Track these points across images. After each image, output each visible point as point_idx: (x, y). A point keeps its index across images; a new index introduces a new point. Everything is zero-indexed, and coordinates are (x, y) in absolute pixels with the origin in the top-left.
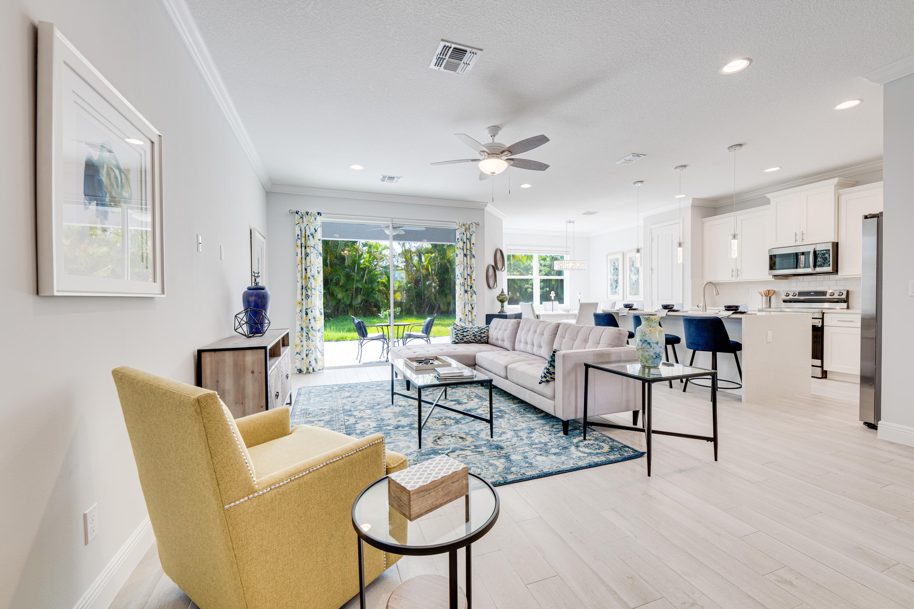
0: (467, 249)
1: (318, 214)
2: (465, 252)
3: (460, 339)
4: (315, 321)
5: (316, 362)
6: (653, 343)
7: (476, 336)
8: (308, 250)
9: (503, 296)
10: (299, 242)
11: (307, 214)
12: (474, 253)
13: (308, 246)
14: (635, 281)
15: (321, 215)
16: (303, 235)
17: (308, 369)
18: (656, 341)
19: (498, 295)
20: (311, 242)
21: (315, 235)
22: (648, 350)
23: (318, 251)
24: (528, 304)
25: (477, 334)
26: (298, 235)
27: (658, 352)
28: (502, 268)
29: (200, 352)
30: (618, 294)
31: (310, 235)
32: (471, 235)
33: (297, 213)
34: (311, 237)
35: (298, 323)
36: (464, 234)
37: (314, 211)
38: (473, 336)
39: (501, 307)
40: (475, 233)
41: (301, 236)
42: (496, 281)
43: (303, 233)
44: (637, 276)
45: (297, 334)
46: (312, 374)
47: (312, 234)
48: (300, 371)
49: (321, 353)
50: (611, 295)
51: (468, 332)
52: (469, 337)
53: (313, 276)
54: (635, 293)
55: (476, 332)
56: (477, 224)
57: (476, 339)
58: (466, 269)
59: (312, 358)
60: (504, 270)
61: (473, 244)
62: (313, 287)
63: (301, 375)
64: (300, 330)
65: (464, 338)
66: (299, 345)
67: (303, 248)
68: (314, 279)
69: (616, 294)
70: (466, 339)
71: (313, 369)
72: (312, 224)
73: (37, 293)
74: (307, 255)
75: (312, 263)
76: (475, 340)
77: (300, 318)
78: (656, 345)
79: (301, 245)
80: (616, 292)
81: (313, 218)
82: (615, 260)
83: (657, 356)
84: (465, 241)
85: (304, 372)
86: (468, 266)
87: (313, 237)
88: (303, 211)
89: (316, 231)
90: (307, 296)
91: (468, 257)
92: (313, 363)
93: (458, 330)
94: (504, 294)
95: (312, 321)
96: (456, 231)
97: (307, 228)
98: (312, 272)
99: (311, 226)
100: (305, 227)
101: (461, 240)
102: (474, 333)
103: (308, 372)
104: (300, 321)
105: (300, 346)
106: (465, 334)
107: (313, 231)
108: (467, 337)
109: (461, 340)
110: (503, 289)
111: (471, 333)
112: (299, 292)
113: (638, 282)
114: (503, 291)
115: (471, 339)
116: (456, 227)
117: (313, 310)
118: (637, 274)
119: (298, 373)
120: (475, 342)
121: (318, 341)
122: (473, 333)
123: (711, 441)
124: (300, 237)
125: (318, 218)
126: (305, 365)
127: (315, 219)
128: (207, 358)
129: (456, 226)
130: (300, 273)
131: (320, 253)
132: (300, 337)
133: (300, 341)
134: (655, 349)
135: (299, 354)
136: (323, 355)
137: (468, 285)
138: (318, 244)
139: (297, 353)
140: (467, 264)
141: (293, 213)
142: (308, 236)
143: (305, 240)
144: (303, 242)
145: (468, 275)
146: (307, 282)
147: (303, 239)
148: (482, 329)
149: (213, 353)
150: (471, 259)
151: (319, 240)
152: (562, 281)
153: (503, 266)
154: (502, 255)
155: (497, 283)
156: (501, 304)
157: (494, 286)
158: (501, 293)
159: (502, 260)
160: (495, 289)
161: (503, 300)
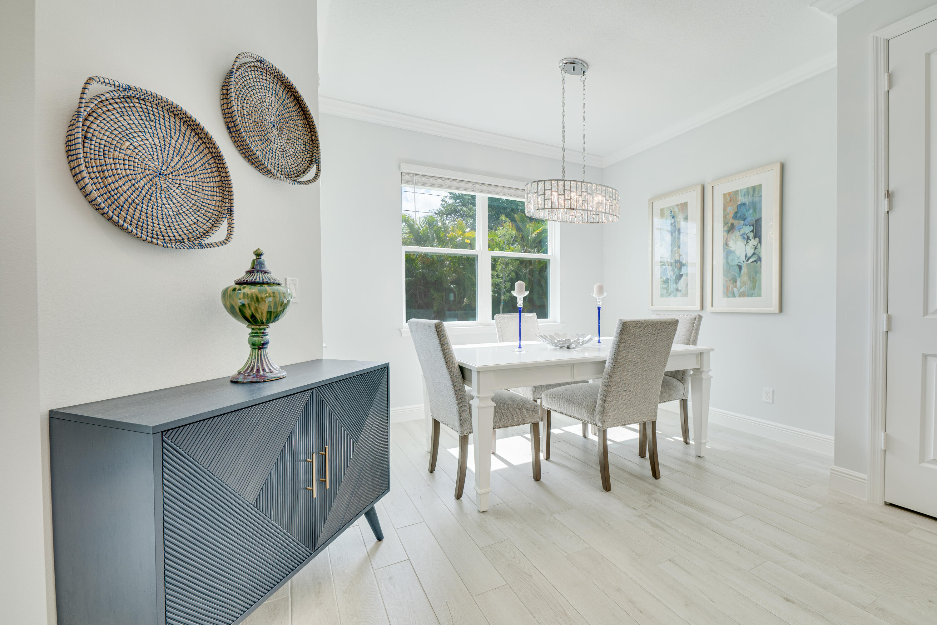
14: (743, 258)
19: (232, 284)
24: (429, 325)
28: (305, 171)
30: (686, 295)
39: (248, 349)
42: (230, 210)
44: (753, 242)
50: (662, 296)
54: (742, 290)
60: (310, 181)
69: (678, 294)
80: (677, 290)
82: (676, 210)
94: (258, 277)
110: (258, 254)
113: (760, 259)
114: (261, 264)
118: (755, 237)
152: (543, 266)
153: (311, 163)
154: (306, 118)
155: (231, 225)
156: (250, 331)
157: (206, 233)
158: (249, 272)
159: (300, 134)
160: (198, 251)
161: (248, 313)
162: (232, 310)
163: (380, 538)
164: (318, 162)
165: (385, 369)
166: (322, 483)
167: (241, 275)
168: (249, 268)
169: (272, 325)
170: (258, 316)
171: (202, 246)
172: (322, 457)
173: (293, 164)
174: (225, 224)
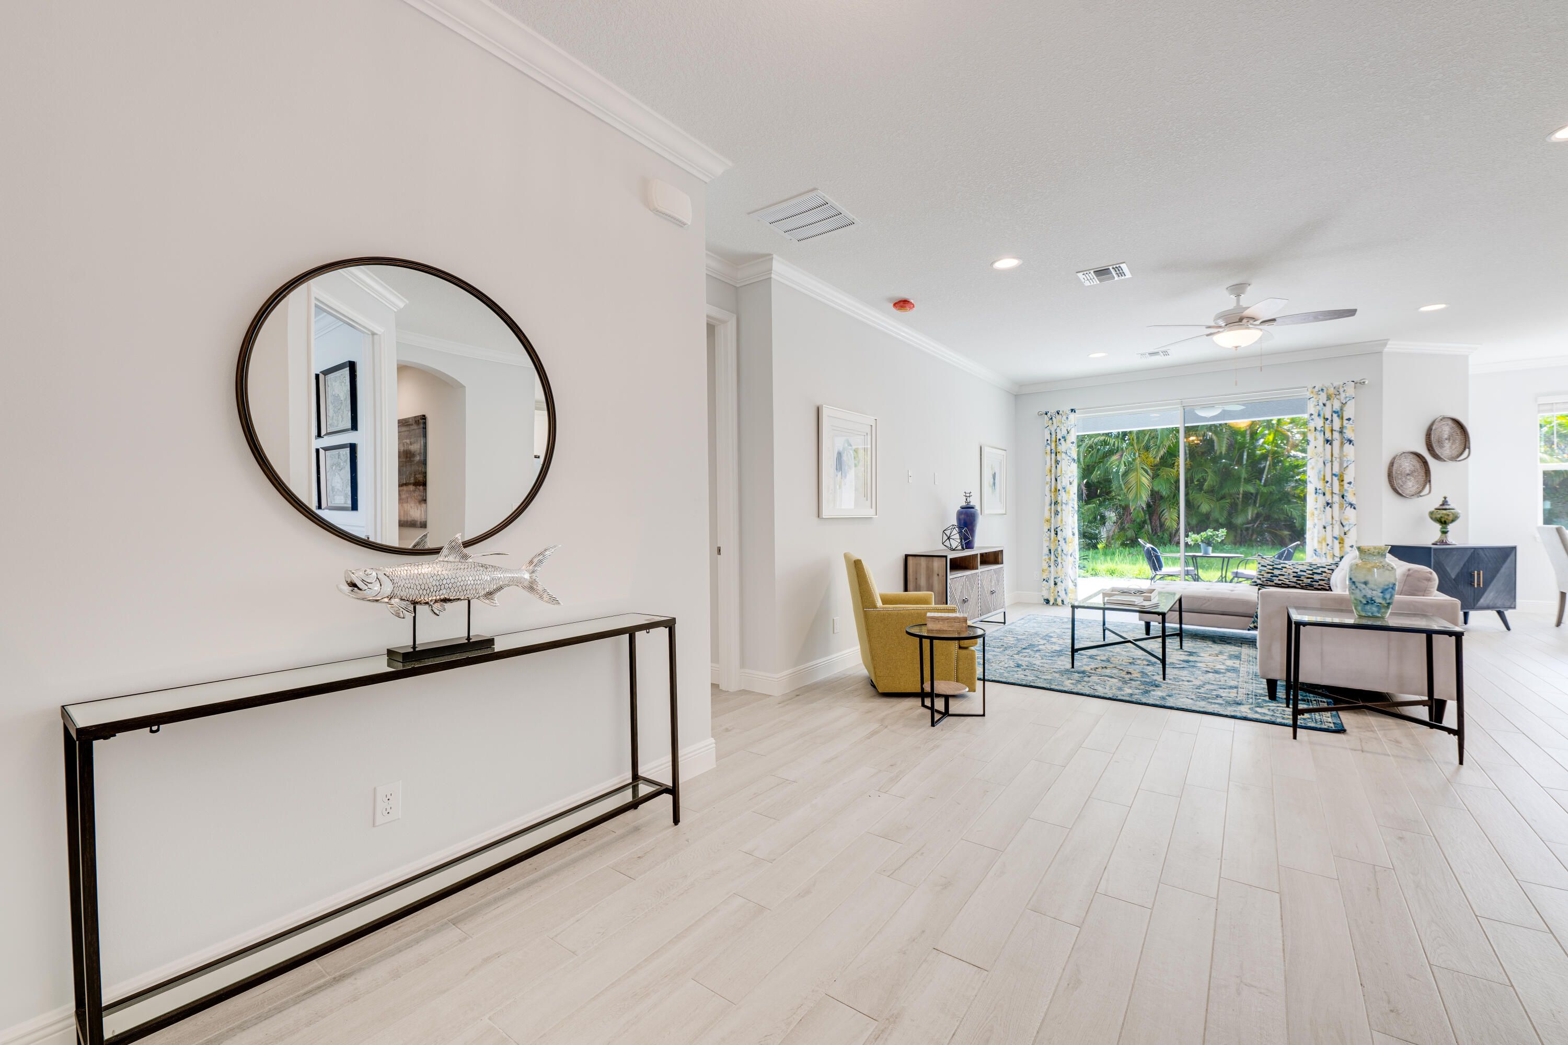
0: (1332, 430)
1: (1072, 412)
2: (1328, 435)
3: (1265, 579)
4: (1065, 542)
5: (1066, 593)
6: (1359, 582)
7: (1300, 577)
8: (1059, 458)
9: (1444, 512)
10: (1048, 448)
11: (1058, 414)
12: (1349, 434)
13: (1059, 452)
15: (1075, 412)
16: (1054, 439)
17: (1056, 600)
18: (1363, 581)
19: (1432, 509)
20: (1063, 447)
21: (1067, 438)
22: (1354, 591)
23: (1070, 457)
25: (1304, 574)
26: (1047, 440)
27: (1369, 596)
28: (1461, 454)
29: (907, 556)
31: (1061, 438)
32: (1344, 404)
33: (1046, 414)
34: (1062, 440)
35: (1046, 544)
36: (1324, 405)
37: (1066, 409)
38: (1294, 577)
39: (1438, 532)
40: (1354, 400)
41: (1051, 440)
42: (1430, 481)
43: (1054, 436)
45: (1044, 558)
46: (1060, 607)
47: (1064, 437)
48: (1047, 601)
49: (1073, 582)
51: (1284, 570)
52: (1284, 577)
53: (1064, 488)
55: (1301, 571)
56: (1359, 384)
57: (1301, 582)
58: (1329, 465)
59: (1060, 587)
60: (1465, 459)
61: (1349, 419)
62: (1064, 501)
63: (1048, 605)
64: (1048, 552)
65: (1274, 578)
66: (1046, 570)
67: (1053, 455)
68: (1065, 491)
70: (1279, 580)
71: (1063, 601)
72: (1064, 424)
73: (819, 517)
74: (1057, 462)
75: (1063, 472)
76: (1299, 584)
77: (1048, 539)
78: (1364, 586)
79: (1051, 450)
81: (1064, 417)
83: (1368, 602)
84: (1328, 416)
85: (1051, 603)
86: (1334, 459)
87: (1065, 440)
88: (1052, 411)
89: (1068, 433)
90: (1057, 513)
91: (1336, 444)
92: (1062, 594)
93: (1262, 566)
94: (1446, 507)
95: (1062, 542)
96: (1308, 401)
97: (1058, 431)
98: (1063, 484)
99: (1062, 427)
100: (1056, 430)
101: (1319, 415)
102: (1297, 573)
103: (1055, 604)
104: (1048, 542)
105: (1047, 573)
106: (1277, 572)
107: (1064, 432)
108: (1281, 578)
109: (1267, 580)
110: (1445, 498)
111: (1290, 571)
112: (1047, 507)
114: (1446, 502)
115: (1290, 582)
116: (1308, 395)
117: (1064, 530)
119: (1045, 603)
120: (1298, 586)
121: (1070, 567)
122: (1294, 572)
123: (1454, 735)
124: (1049, 442)
125: (1072, 416)
126: (1052, 595)
127: (1067, 418)
128: (910, 560)
129: (1308, 393)
130: (1048, 485)
131: (1074, 460)
132: (1048, 560)
133: (1047, 566)
134: (1363, 591)
135: (1046, 581)
136: (1075, 585)
137: (1332, 493)
138: (1070, 449)
139: (1044, 580)
140: (1332, 456)
141: (1042, 414)
142: (1060, 440)
143: (1056, 445)
144: (1053, 447)
145: (1333, 475)
146: (1056, 497)
147: (1053, 445)
148: (1318, 568)
149: (914, 557)
150: (1342, 444)
151: (1073, 443)
153: (1464, 449)
154: (1462, 428)
155: (1430, 487)
156: (1441, 527)
157: (1420, 492)
158: (1441, 505)
159: (1459, 437)
160: (1420, 498)
161: (1443, 520)
162: (1432, 518)
163: (1508, 629)
164: (1469, 448)
165: (1514, 549)
166: (1479, 584)
167: (1437, 506)
168: (1441, 503)
169: (1450, 525)
170: (1447, 521)
171: (1421, 496)
172: (1478, 574)
173: (1455, 453)
174: (1428, 486)
